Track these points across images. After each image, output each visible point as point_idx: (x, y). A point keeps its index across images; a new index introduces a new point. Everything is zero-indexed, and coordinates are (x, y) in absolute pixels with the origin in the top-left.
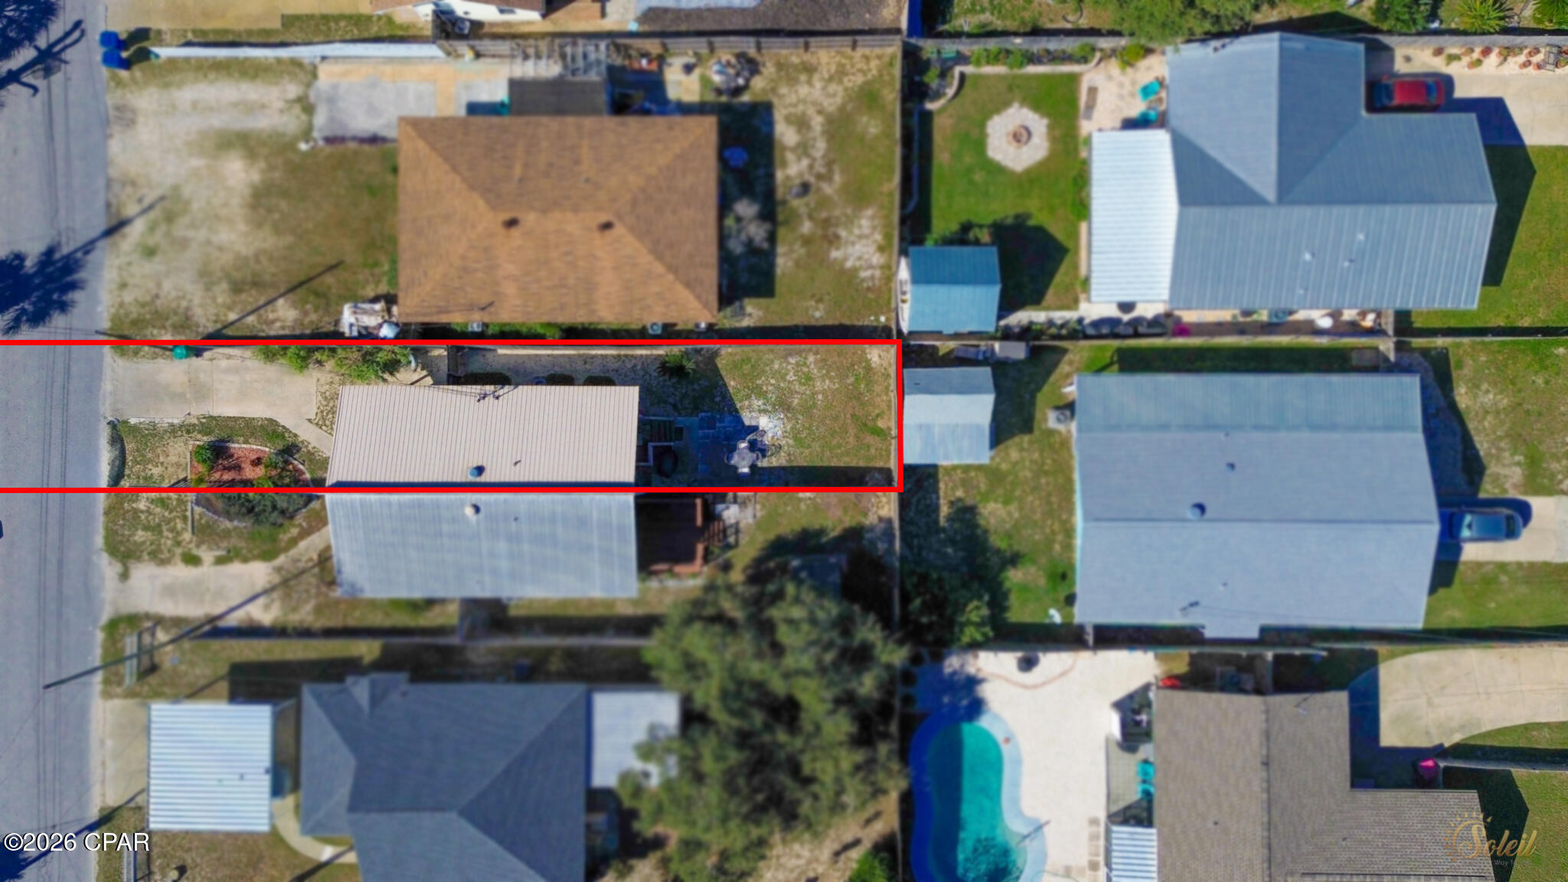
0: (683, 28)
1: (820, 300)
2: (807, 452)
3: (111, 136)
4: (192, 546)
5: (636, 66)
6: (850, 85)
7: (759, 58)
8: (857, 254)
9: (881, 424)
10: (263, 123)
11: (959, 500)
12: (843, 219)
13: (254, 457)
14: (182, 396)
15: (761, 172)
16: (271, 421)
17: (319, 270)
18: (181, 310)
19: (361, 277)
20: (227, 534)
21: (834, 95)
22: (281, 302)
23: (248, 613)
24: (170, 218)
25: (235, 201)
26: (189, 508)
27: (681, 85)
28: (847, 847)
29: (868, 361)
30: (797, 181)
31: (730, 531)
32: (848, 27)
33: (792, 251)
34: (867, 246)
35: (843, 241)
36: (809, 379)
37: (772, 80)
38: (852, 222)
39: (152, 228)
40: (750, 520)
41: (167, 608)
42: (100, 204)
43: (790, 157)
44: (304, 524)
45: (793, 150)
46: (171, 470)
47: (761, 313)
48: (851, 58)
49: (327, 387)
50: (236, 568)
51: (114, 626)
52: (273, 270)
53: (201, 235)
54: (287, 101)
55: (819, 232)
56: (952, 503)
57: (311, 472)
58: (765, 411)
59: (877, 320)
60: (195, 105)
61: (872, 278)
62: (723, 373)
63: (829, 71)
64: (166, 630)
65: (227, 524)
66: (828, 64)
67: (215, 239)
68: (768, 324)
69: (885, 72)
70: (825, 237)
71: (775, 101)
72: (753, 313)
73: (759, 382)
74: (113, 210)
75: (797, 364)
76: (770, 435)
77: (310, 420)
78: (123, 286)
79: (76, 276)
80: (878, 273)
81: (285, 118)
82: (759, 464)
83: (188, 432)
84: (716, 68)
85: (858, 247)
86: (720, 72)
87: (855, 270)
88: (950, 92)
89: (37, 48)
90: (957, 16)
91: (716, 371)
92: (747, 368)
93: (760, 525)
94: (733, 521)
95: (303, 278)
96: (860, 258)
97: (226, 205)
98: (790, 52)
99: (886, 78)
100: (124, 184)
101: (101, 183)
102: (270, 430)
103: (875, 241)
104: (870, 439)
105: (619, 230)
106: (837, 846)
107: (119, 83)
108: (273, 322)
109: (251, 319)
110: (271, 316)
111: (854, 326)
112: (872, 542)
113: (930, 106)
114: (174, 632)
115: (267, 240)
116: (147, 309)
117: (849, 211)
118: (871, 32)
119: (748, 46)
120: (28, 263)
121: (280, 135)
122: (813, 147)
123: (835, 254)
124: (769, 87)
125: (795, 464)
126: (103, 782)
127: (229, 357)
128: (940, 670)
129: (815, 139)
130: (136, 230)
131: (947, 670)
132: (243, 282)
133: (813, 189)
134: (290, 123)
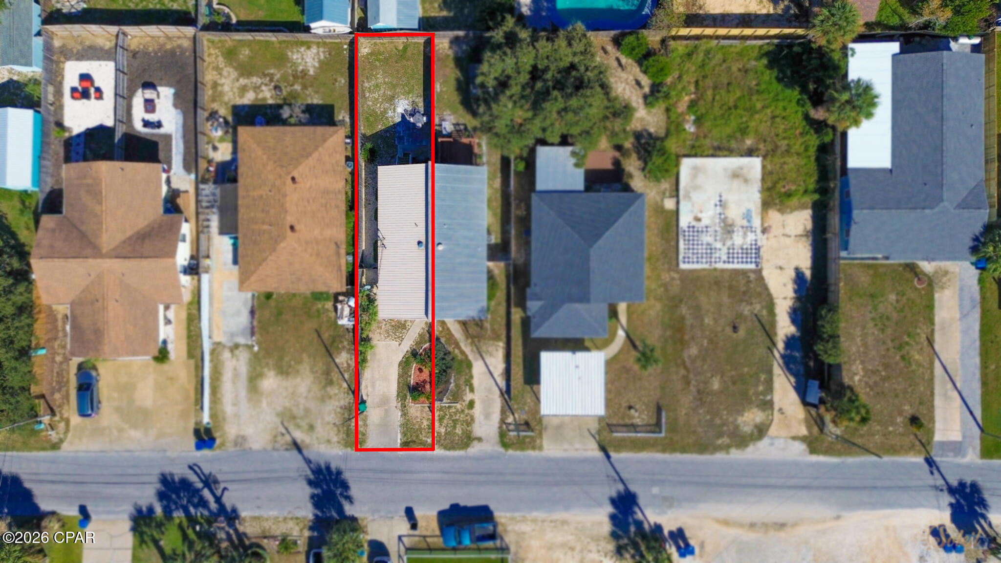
0: (193, 150)
1: (336, 80)
2: (416, 87)
3: (250, 449)
4: (464, 404)
5: (213, 174)
6: (223, 64)
7: (209, 111)
8: (311, 60)
9: (401, 48)
10: (244, 369)
11: (439, 6)
12: (293, 68)
13: (418, 373)
14: (387, 411)
15: (269, 111)
16: (400, 365)
17: (320, 341)
18: (342, 411)
19: (325, 319)
20: (458, 386)
21: (229, 72)
22: (337, 360)
23: (499, 375)
24: (294, 418)
25: (284, 384)
26: (444, 405)
27: (223, 153)
28: (620, 64)
29: (368, 54)
30: (273, 92)
31: (458, 128)
32: (193, 64)
33: (310, 95)
34: (307, 55)
35: (304, 68)
36: (377, 86)
37: (221, 104)
38: (295, 63)
39: (298, 426)
40: (452, 117)
41: (496, 417)
42: (287, 454)
43: (260, 96)
44: (453, 346)
45: (257, 94)
46: (424, 415)
47: (343, 112)
48: (209, 63)
49: (382, 336)
50: (475, 382)
51: (505, 445)
52: (321, 364)
53: (302, 401)
54: (232, 357)
55: (300, 80)
56: (441, 10)
57: (426, 343)
58: (394, 109)
59: (346, 49)
60: (235, 405)
61: (324, 52)
62: (374, 132)
63: (216, 75)
64: (507, 417)
65: (452, 386)
66: (212, 75)
67: (304, 395)
68: (348, 108)
69: (217, 46)
70: (303, 78)
71: (232, 103)
72: (343, 115)
73: (379, 112)
74: (289, 447)
75: (369, 92)
76: (406, 107)
77: (400, 345)
78: (329, 441)
79: (323, 466)
80: (321, 49)
81: (242, 358)
82: (422, 112)
83: (405, 406)
84: (214, 132)
85: (308, 60)
86: (216, 130)
87: (320, 61)
88: (227, 10)
89: (203, 488)
90: (188, 7)
91: (373, 136)
92: (371, 119)
93: (454, 112)
94: (452, 127)
95: (324, 350)
96: (314, 59)
97: (286, 388)
98: (206, 94)
99: (220, 45)
100: (276, 442)
101: (275, 454)
102: (404, 365)
103: (305, 51)
104: (409, 53)
105: (295, 174)
106: (619, 69)
107: (223, 444)
108: (348, 364)
109: (346, 376)
110: (345, 365)
111: (349, 62)
112: (463, 52)
113: (234, 21)
114: (509, 413)
115: (305, 368)
116: (341, 429)
117: (289, 65)
118: (195, 52)
119: (202, 115)
120: (316, 492)
121: (250, 360)
122: (256, 84)
123: (311, 72)
124: (225, 107)
125: (422, 93)
126: (586, 450)
127: (367, 387)
128: (529, 17)
129: (252, 83)
130: (299, 435)
131: (529, 13)
132: (326, 379)
133: (277, 84)
134: (244, 356)
